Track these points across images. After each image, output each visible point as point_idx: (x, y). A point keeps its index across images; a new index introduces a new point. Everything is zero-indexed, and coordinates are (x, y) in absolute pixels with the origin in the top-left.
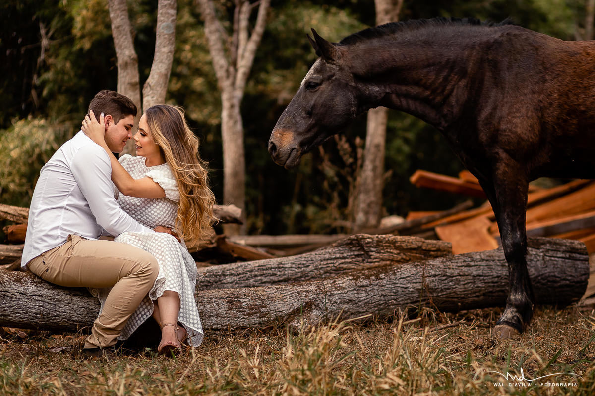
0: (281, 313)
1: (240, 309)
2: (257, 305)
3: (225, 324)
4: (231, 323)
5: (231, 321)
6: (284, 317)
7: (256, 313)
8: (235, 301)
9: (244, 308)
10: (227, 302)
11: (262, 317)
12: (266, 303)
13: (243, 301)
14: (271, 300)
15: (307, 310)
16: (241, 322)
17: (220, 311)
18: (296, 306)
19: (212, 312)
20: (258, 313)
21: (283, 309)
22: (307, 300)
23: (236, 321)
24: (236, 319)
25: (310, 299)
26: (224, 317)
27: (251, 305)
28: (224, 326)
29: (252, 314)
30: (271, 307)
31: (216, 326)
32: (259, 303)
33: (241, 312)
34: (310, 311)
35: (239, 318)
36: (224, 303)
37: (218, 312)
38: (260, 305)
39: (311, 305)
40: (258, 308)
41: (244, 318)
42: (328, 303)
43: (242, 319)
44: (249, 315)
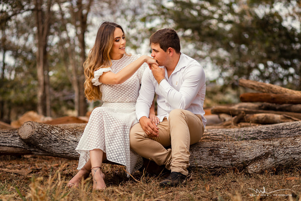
0: (247, 159)
1: (218, 155)
2: (231, 153)
3: (206, 164)
4: (211, 163)
5: (210, 162)
6: (249, 162)
7: (228, 158)
8: (215, 150)
9: (220, 155)
10: (210, 151)
11: (234, 161)
12: (238, 152)
13: (220, 150)
14: (242, 150)
15: (264, 158)
16: (217, 163)
17: (203, 156)
18: (258, 154)
19: (197, 157)
20: (231, 158)
21: (249, 156)
22: (267, 151)
23: (214, 163)
24: (214, 162)
25: (270, 151)
26: (206, 160)
27: (226, 153)
28: (206, 165)
29: (226, 159)
30: (240, 155)
31: (200, 165)
32: (233, 151)
33: (217, 157)
34: (266, 158)
35: (216, 161)
36: (207, 151)
37: (201, 157)
38: (233, 153)
39: (268, 155)
40: (231, 155)
41: (220, 161)
42: (282, 153)
43: (218, 161)
44: (224, 159)
